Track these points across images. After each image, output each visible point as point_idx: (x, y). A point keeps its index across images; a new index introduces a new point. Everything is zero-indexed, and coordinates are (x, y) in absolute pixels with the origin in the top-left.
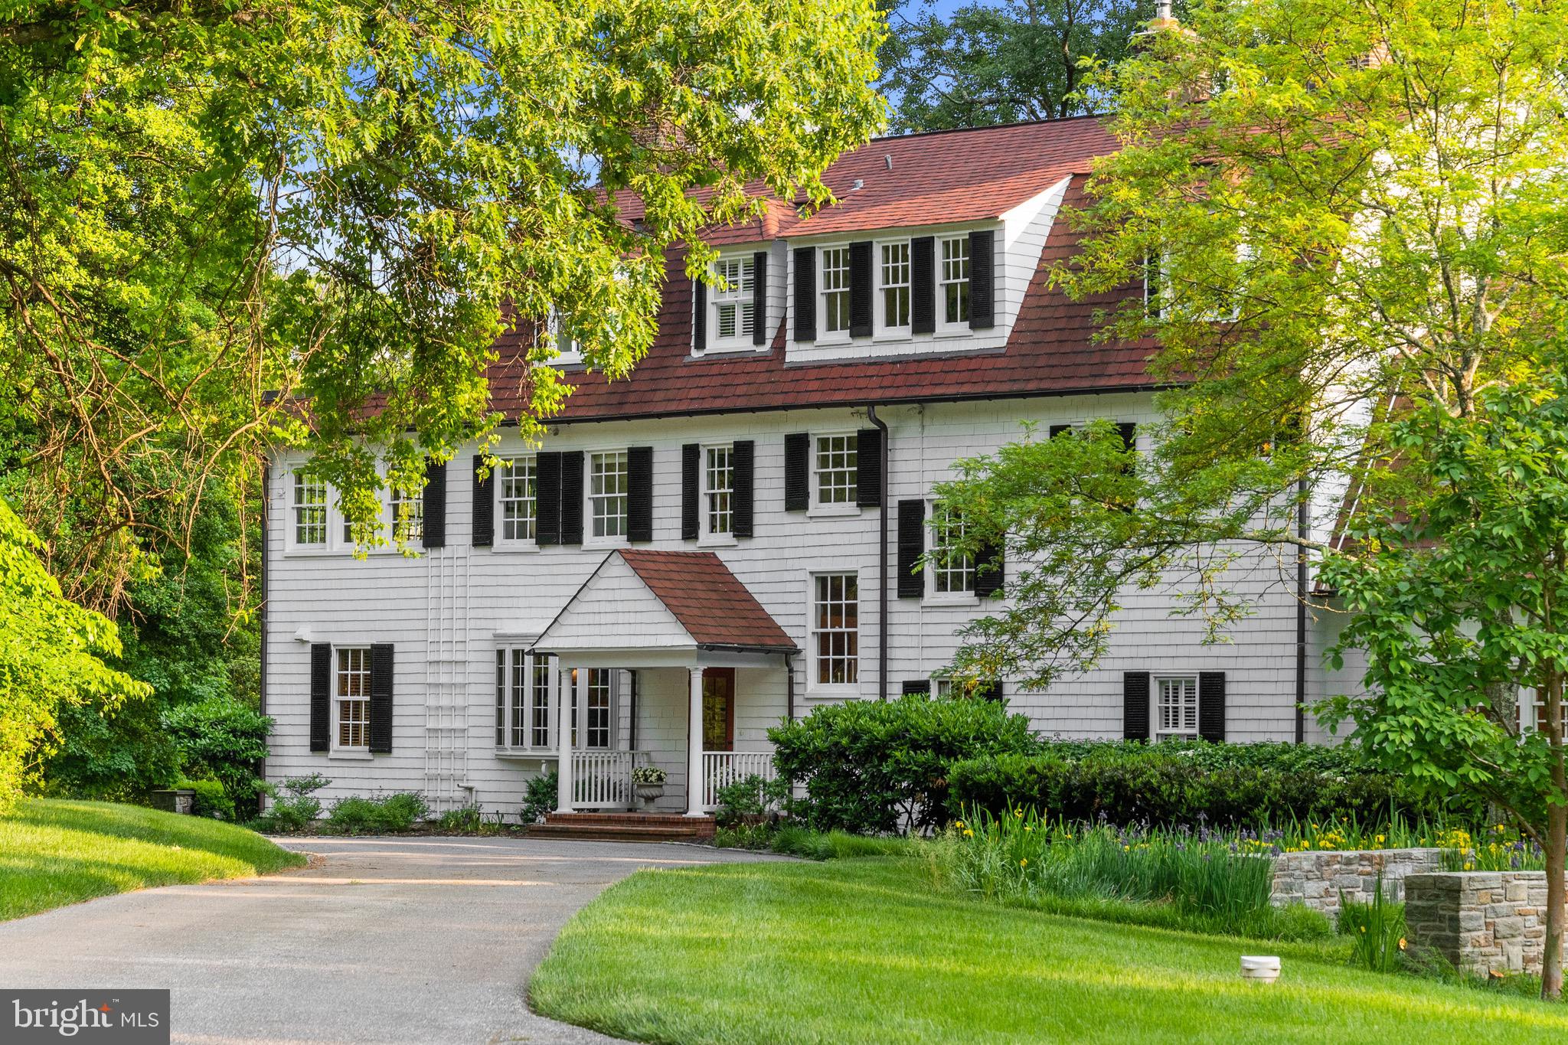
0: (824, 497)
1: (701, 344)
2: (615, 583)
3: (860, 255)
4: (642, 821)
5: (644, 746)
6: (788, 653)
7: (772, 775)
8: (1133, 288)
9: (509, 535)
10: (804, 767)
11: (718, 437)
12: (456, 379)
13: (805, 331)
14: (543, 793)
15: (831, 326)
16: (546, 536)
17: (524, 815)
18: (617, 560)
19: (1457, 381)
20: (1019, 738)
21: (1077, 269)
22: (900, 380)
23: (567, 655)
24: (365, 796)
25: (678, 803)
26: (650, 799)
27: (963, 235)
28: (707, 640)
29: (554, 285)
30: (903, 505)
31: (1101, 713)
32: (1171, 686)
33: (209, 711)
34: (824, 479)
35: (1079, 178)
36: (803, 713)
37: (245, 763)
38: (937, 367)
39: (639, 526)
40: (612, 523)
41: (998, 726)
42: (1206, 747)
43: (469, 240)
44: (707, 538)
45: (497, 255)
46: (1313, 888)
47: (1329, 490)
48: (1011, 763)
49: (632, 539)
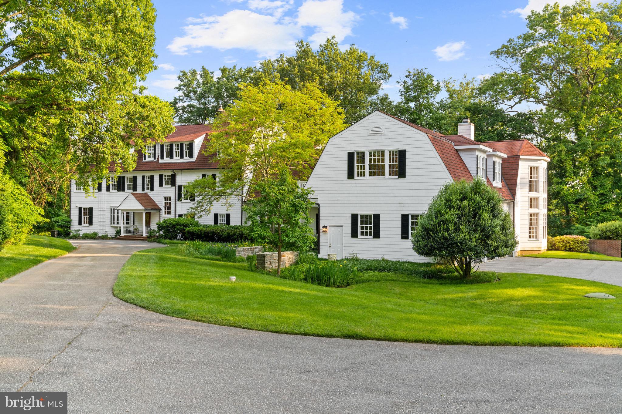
0: (166, 184)
1: (145, 159)
2: (131, 198)
3: (171, 146)
4: (135, 237)
5: (135, 224)
6: (159, 210)
7: (157, 230)
8: (216, 154)
9: (112, 190)
10: (162, 229)
11: (148, 174)
12: (103, 169)
13: (162, 158)
14: (118, 232)
15: (167, 157)
16: (119, 190)
17: (115, 236)
18: (131, 195)
19: (266, 171)
20: (197, 225)
21: (206, 151)
22: (178, 166)
23: (122, 210)
24: (88, 232)
25: (141, 234)
26: (136, 233)
27: (188, 143)
28: (146, 208)
29: (119, 157)
30: (179, 186)
31: (210, 220)
32: (221, 216)
33: (60, 218)
34: (166, 182)
35: (207, 135)
36: (162, 219)
37: (67, 227)
38: (184, 164)
39: (135, 189)
40: (130, 188)
41: (194, 222)
42: (227, 226)
43: (104, 149)
44: (146, 191)
45: (109, 152)
46: (243, 253)
47: (246, 188)
48: (196, 228)
49: (133, 191)
